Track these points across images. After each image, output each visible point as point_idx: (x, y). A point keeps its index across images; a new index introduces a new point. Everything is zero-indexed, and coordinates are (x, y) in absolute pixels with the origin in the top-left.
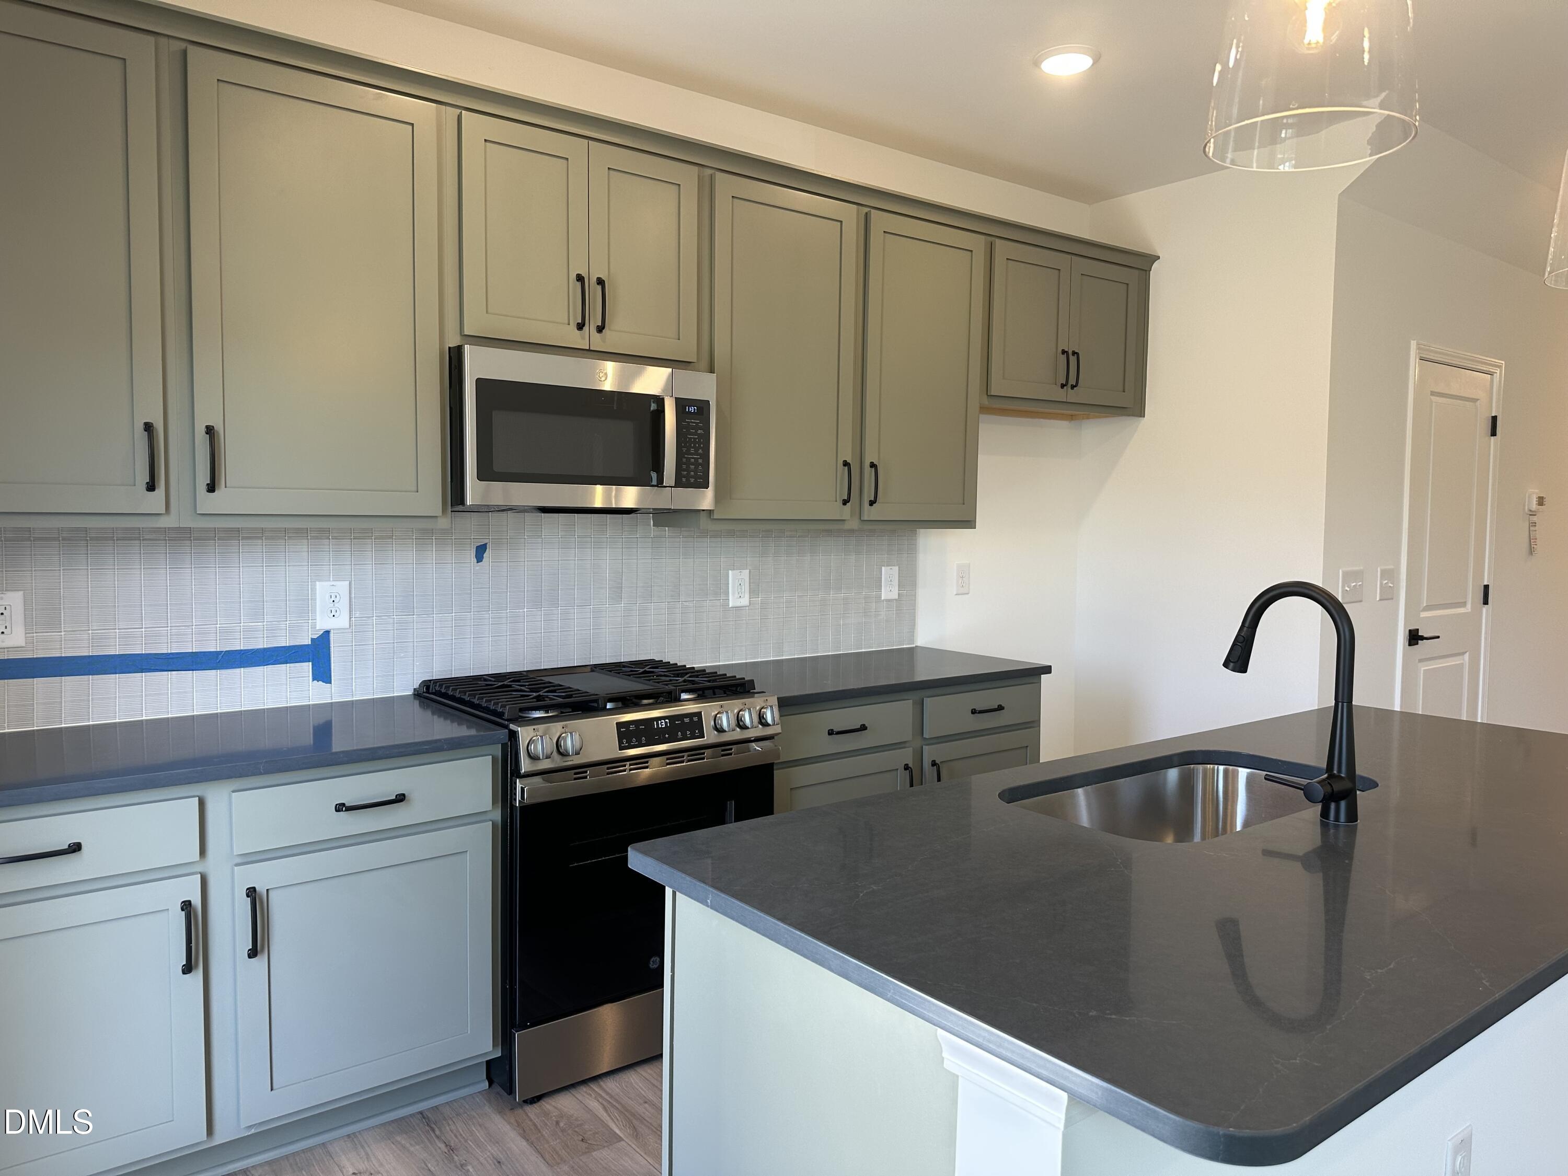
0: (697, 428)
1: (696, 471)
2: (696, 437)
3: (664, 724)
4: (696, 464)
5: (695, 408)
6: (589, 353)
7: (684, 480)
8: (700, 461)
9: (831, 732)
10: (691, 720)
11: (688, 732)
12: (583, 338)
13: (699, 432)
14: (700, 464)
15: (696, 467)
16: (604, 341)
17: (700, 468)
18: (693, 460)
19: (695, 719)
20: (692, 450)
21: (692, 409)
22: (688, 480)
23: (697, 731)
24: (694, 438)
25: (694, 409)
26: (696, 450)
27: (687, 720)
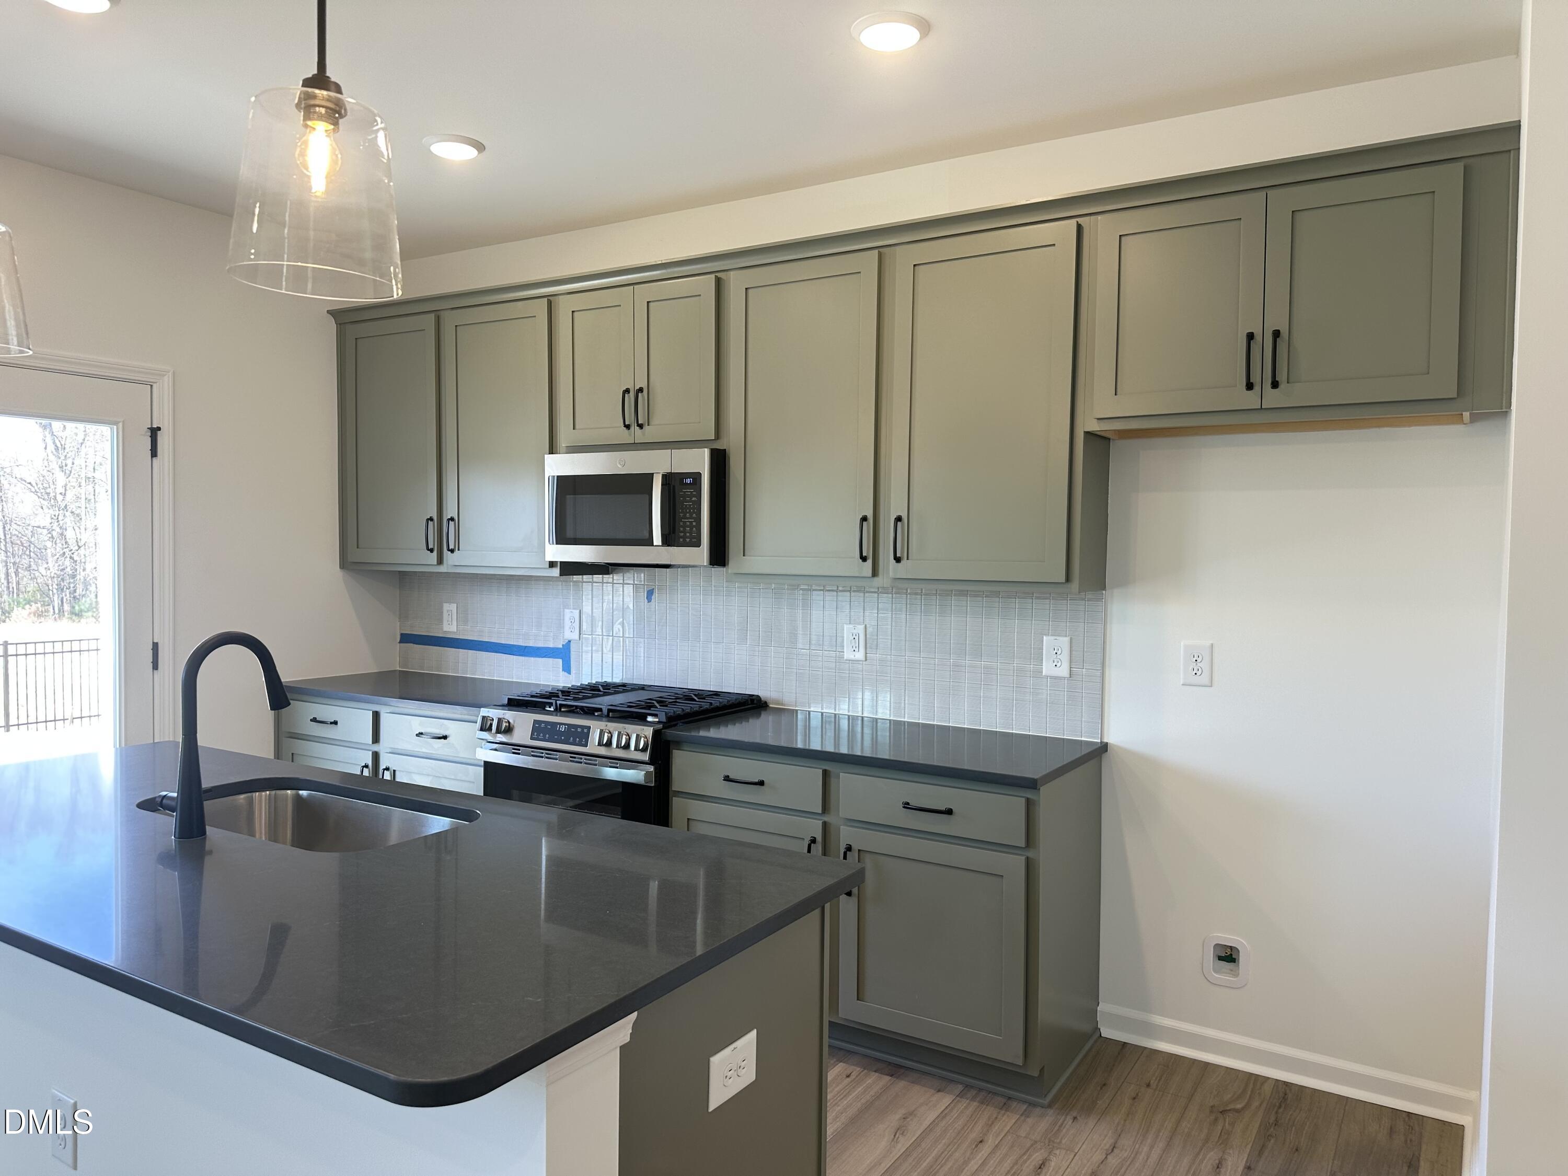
0: (691, 496)
1: (691, 533)
2: (691, 503)
3: (563, 728)
4: (691, 527)
5: (691, 479)
6: (635, 444)
7: (681, 540)
8: (694, 524)
9: (727, 779)
10: (583, 730)
11: (578, 740)
12: (630, 435)
13: (694, 499)
14: (694, 526)
15: (691, 529)
16: (644, 434)
17: (694, 529)
18: (688, 523)
19: (585, 731)
20: (688, 515)
21: (688, 481)
22: (684, 540)
23: (584, 741)
24: (689, 505)
25: (690, 481)
26: (691, 514)
27: (579, 730)
